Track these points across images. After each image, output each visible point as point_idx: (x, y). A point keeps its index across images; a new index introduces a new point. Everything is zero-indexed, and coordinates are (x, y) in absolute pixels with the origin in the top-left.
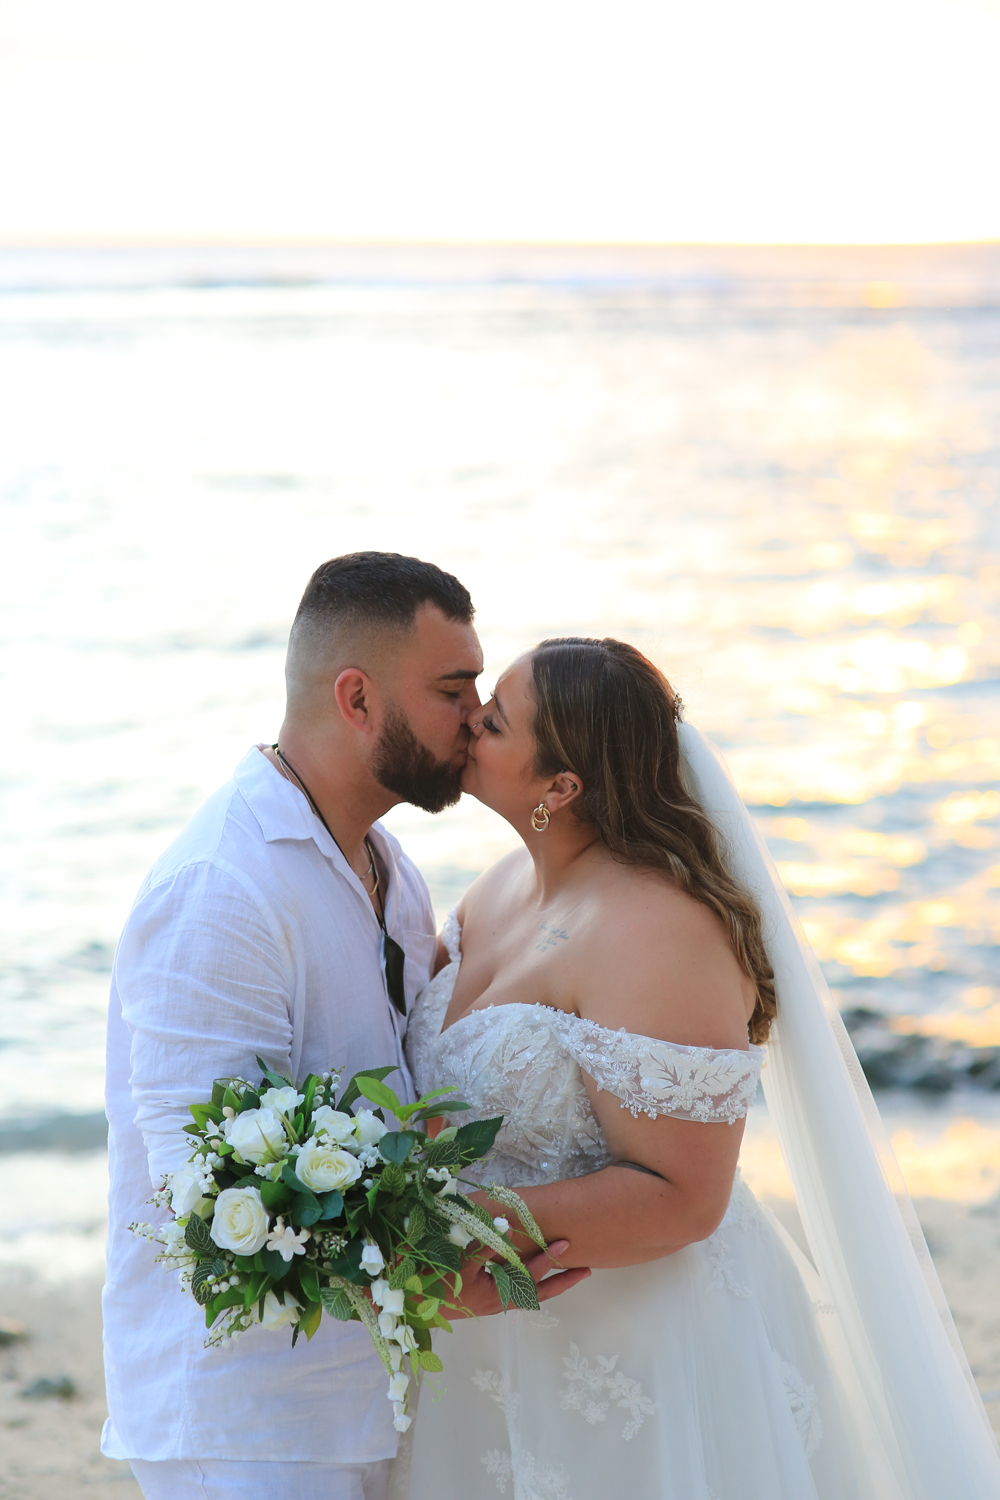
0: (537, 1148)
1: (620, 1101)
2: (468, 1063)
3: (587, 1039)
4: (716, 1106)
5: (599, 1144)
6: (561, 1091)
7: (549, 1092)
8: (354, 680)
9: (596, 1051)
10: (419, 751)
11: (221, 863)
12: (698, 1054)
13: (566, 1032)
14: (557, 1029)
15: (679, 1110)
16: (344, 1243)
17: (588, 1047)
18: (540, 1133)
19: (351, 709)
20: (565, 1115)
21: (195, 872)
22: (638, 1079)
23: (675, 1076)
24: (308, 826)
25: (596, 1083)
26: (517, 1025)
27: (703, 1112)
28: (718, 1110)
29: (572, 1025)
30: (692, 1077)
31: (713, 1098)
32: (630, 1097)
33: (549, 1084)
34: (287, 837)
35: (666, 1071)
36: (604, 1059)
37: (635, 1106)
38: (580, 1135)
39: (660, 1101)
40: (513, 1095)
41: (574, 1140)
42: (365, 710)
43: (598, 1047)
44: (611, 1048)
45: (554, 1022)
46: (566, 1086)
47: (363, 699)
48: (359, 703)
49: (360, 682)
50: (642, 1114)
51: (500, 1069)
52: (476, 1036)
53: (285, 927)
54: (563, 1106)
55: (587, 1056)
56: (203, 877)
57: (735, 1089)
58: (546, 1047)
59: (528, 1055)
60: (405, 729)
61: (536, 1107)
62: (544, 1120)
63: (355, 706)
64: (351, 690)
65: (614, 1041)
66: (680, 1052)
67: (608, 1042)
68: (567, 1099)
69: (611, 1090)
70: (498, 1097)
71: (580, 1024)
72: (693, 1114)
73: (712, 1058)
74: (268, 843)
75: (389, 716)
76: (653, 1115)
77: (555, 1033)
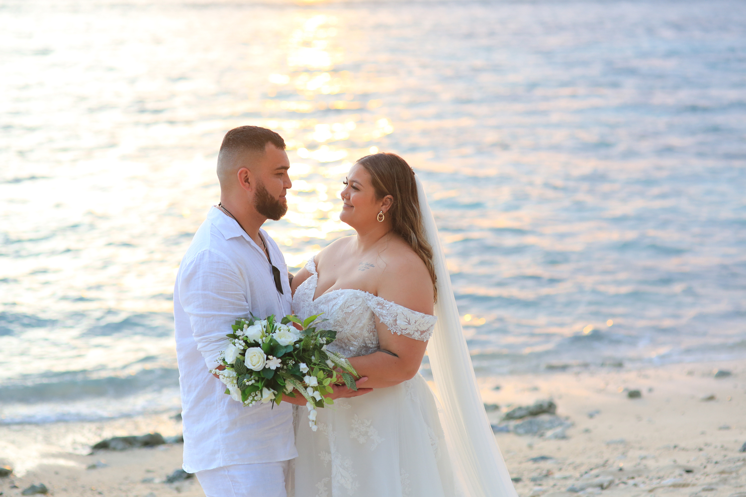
0: (350, 341)
1: (388, 327)
2: (330, 307)
3: (378, 304)
4: (421, 335)
5: (372, 343)
6: (363, 322)
7: (359, 321)
8: (244, 172)
9: (382, 308)
10: (269, 197)
11: (213, 250)
12: (419, 315)
13: (370, 300)
14: (366, 299)
15: (409, 334)
16: (294, 362)
17: (379, 307)
18: (352, 336)
19: (244, 183)
20: (363, 331)
21: (203, 254)
22: (396, 320)
23: (409, 321)
24: (240, 232)
25: (380, 320)
26: (351, 296)
27: (417, 336)
28: (422, 336)
29: (372, 298)
30: (415, 323)
31: (421, 332)
32: (392, 326)
33: (359, 319)
34: (233, 237)
35: (407, 319)
36: (384, 312)
37: (393, 330)
38: (367, 338)
39: (402, 330)
40: (345, 321)
41: (364, 340)
42: (249, 183)
43: (383, 307)
44: (388, 308)
45: (365, 297)
46: (366, 319)
47: (248, 179)
48: (247, 180)
49: (246, 172)
50: (395, 333)
51: (343, 311)
52: (335, 298)
53: (239, 269)
54: (363, 327)
55: (377, 310)
56: (207, 255)
57: (428, 330)
58: (360, 305)
59: (353, 307)
60: (264, 189)
61: (353, 326)
62: (355, 331)
63: (245, 182)
64: (244, 175)
65: (389, 306)
66: (413, 313)
67: (387, 306)
68: (364, 325)
69: (385, 323)
70: (340, 321)
71: (375, 298)
72: (413, 336)
73: (423, 317)
74: (227, 240)
75: (258, 184)
76: (399, 334)
77: (365, 300)
